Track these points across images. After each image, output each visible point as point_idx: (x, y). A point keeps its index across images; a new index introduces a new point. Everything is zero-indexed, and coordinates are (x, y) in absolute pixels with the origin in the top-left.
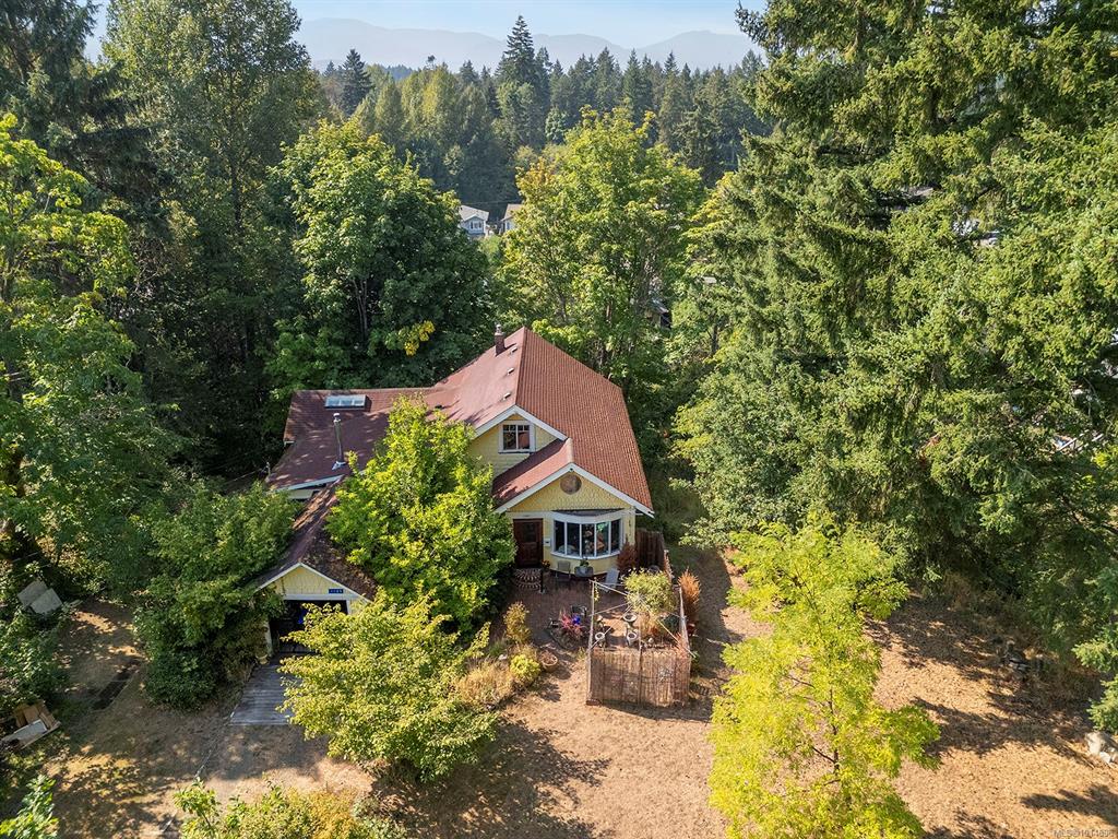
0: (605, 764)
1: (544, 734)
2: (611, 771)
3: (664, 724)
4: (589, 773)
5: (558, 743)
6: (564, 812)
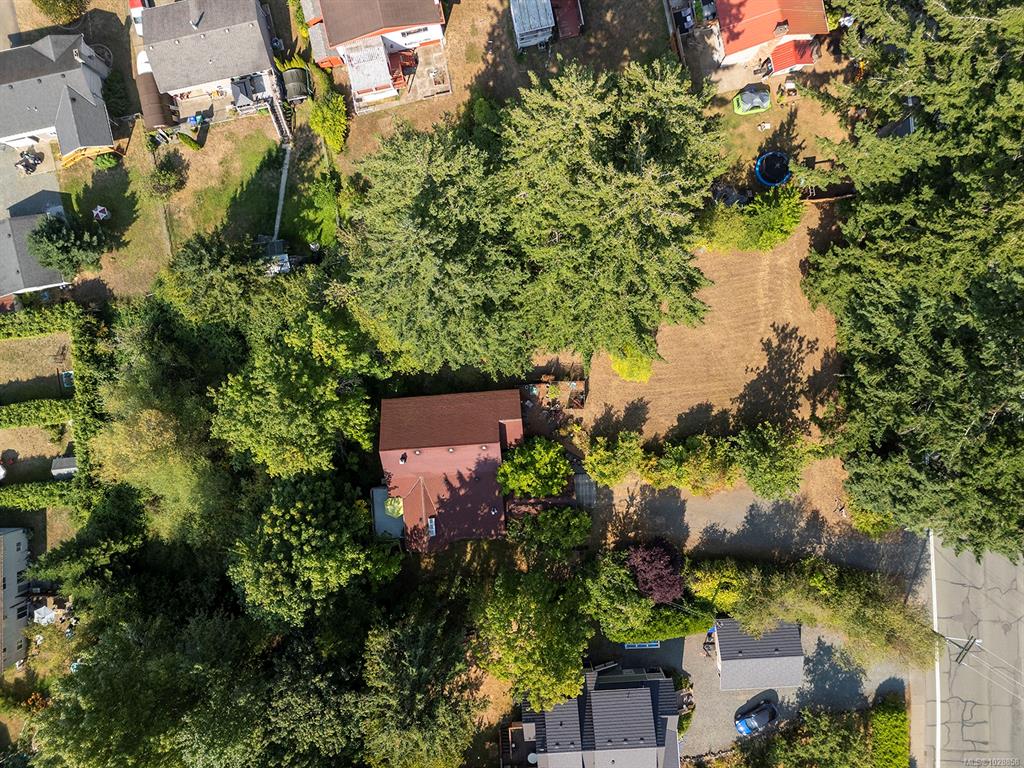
0: (606, 405)
1: (595, 420)
2: (608, 403)
4: (609, 409)
5: (599, 416)
6: (622, 414)
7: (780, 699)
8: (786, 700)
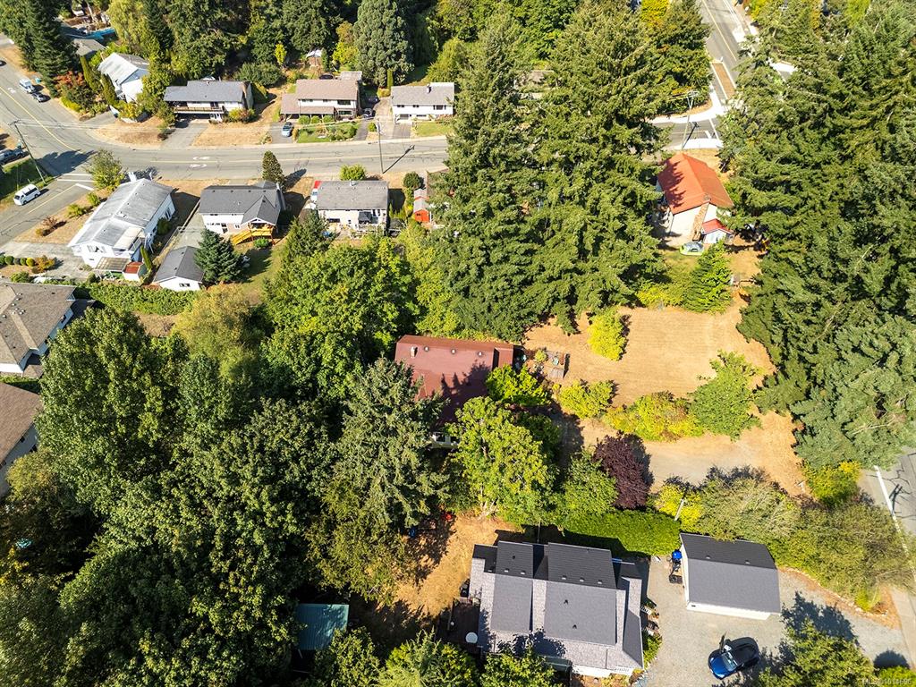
8: (768, 653)
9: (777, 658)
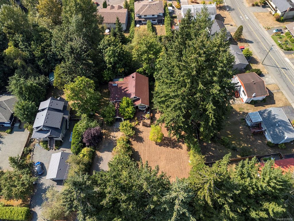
1: (139, 129)
2: (144, 132)
3: (148, 128)
7: (43, 177)
8: (42, 179)
9: (40, 181)
